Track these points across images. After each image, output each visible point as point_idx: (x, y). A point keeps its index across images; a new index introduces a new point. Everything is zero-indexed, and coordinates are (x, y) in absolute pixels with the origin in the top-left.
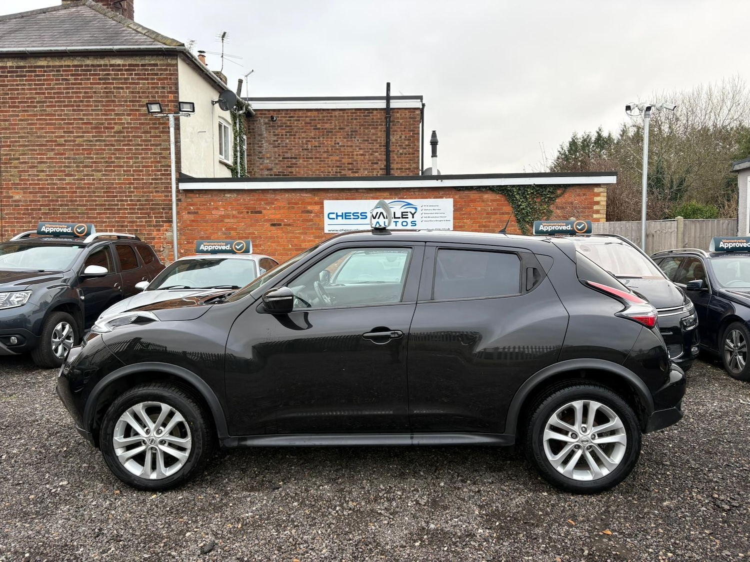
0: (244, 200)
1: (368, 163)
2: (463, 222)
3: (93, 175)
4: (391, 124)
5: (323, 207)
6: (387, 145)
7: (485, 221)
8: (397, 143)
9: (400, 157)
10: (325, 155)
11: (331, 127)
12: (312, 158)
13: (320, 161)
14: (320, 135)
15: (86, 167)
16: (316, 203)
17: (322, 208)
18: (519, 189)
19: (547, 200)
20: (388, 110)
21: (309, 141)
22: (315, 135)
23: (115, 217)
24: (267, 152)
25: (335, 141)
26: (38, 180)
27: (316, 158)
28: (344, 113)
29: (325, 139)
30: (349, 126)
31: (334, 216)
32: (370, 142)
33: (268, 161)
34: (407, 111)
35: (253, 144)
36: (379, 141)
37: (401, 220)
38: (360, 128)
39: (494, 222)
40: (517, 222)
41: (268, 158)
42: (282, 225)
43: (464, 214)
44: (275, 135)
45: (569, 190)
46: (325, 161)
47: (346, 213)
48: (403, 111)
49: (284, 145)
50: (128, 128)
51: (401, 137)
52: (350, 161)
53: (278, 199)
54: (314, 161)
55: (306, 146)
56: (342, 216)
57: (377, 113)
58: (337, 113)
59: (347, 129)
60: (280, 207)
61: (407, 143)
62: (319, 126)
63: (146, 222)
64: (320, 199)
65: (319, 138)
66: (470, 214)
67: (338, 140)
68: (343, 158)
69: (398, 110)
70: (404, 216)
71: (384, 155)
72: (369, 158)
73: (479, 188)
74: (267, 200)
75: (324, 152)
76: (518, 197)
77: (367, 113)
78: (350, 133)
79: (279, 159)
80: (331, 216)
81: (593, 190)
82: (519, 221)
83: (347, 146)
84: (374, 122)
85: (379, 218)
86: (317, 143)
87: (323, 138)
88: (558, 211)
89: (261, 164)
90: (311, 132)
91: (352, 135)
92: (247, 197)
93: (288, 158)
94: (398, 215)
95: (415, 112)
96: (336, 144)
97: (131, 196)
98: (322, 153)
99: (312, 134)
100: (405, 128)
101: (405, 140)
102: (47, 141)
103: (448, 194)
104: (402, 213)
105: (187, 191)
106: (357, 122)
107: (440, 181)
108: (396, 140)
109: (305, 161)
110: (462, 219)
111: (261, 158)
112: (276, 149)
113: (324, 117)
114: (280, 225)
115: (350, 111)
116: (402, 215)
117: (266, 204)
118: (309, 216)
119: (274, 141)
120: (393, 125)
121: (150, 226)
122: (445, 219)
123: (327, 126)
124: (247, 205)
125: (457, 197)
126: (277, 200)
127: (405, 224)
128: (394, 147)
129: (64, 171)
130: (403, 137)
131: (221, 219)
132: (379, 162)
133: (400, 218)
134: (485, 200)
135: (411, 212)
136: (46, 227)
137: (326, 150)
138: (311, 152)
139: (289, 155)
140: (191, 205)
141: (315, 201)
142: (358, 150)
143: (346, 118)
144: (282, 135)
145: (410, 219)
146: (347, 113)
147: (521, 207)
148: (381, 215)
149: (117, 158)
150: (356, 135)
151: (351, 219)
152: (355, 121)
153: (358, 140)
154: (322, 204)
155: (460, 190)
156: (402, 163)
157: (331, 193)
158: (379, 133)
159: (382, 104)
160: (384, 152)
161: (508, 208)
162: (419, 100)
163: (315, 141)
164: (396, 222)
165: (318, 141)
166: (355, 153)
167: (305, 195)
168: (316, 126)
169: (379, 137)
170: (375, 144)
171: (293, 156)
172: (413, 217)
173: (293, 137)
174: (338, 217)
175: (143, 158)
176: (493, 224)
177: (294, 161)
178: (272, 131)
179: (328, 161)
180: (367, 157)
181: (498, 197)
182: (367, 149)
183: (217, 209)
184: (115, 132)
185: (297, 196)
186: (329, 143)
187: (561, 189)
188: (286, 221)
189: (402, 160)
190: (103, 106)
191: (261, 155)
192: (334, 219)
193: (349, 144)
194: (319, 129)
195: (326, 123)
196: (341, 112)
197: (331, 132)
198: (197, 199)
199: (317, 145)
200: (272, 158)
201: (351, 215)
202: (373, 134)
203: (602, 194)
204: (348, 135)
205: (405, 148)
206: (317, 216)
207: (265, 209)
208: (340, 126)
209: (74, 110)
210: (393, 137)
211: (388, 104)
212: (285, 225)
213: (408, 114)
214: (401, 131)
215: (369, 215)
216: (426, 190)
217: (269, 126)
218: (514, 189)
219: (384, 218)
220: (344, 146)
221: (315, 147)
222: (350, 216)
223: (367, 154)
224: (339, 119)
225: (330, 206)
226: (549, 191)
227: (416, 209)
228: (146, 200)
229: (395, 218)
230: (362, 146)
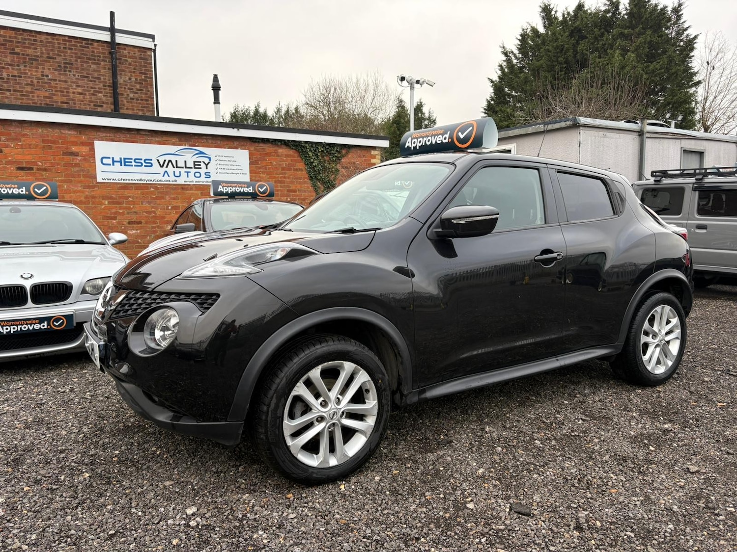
1: (89, 105)
2: (260, 177)
4: (117, 61)
5: (94, 149)
6: (114, 85)
7: (281, 177)
8: (126, 85)
9: (131, 102)
10: (29, 88)
11: (35, 54)
12: (9, 90)
13: (22, 95)
14: (19, 62)
16: (83, 144)
17: (92, 149)
18: (312, 146)
19: (334, 159)
20: (112, 44)
22: (12, 61)
25: (43, 72)
27: (15, 91)
28: (53, 39)
29: (28, 68)
30: (61, 55)
31: (110, 161)
32: (91, 79)
34: (136, 50)
36: (102, 80)
37: (193, 171)
38: (76, 61)
39: (289, 178)
40: (310, 180)
42: (35, 169)
43: (260, 168)
45: (353, 150)
46: (28, 96)
47: (125, 159)
48: (132, 49)
51: (130, 79)
52: (65, 99)
53: (27, 135)
54: (12, 95)
56: (120, 161)
57: (98, 45)
58: (43, 37)
59: (58, 59)
60: (30, 145)
61: (138, 86)
62: (17, 50)
64: (89, 138)
65: (18, 66)
66: (266, 168)
67: (46, 72)
68: (54, 95)
69: (125, 47)
70: (196, 165)
71: (111, 97)
72: (91, 98)
73: (275, 142)
74: (9, 134)
75: (27, 84)
76: (310, 154)
77: (85, 44)
78: (63, 65)
80: (105, 161)
81: (370, 152)
82: (311, 178)
83: (60, 81)
84: (95, 56)
85: (167, 167)
86: (16, 72)
87: (25, 66)
88: (344, 170)
90: (6, 57)
91: (65, 67)
94: (190, 164)
95: (146, 52)
96: (43, 76)
98: (23, 85)
99: (8, 60)
100: (135, 69)
101: (135, 83)
103: (243, 145)
104: (194, 162)
106: (72, 53)
107: (236, 130)
108: (124, 81)
110: (259, 173)
113: (25, 39)
114: (31, 169)
115: (61, 38)
116: (195, 165)
117: (8, 140)
118: (73, 159)
120: (120, 63)
122: (242, 172)
123: (30, 51)
125: (252, 149)
126: (24, 135)
127: (197, 175)
128: (123, 89)
130: (133, 79)
132: (104, 105)
133: (192, 168)
134: (280, 154)
135: (204, 162)
137: (30, 83)
138: (6, 82)
141: (81, 141)
142: (74, 87)
143: (56, 45)
145: (203, 170)
146: (57, 40)
147: (314, 164)
148: (170, 163)
150: (71, 68)
151: (132, 166)
152: (69, 51)
153: (74, 75)
154: (93, 145)
155: (255, 142)
156: (133, 109)
157: (102, 132)
158: (102, 71)
159: (105, 37)
160: (110, 93)
161: (301, 165)
162: (151, 40)
163: (13, 69)
164: (188, 172)
165: (17, 69)
166: (71, 90)
167: (67, 132)
168: (13, 49)
169: (103, 75)
170: (97, 83)
172: (207, 168)
174: (115, 163)
176: (288, 180)
179: (33, 96)
180: (88, 97)
181: (291, 152)
182: (87, 87)
185: (56, 132)
186: (34, 73)
187: (345, 149)
188: (40, 164)
189: (133, 106)
192: (110, 165)
193: (63, 78)
194: (18, 54)
195: (29, 48)
196: (49, 37)
197: (37, 60)
199: (17, 74)
201: (133, 161)
202: (94, 71)
203: (377, 157)
204: (60, 66)
205: (137, 93)
206: (85, 160)
207: (7, 146)
208: (49, 54)
210: (121, 78)
211: (113, 37)
212: (38, 169)
213: (138, 54)
214: (130, 72)
215: (155, 162)
216: (220, 138)
218: (307, 145)
219: (174, 167)
220: (55, 80)
221: (13, 76)
222: (131, 162)
223: (87, 93)
224: (46, 46)
225: (102, 148)
226: (337, 151)
227: (210, 159)
229: (186, 167)
230: (80, 83)
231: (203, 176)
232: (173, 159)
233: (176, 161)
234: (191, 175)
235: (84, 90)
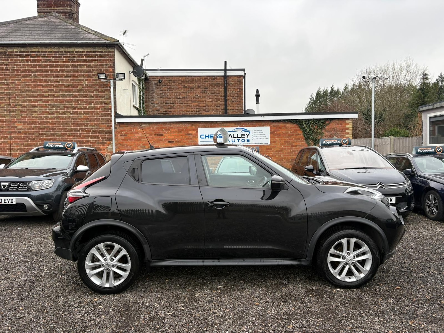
0: (153, 128)
1: (214, 107)
2: (276, 140)
3: (65, 114)
4: (227, 84)
5: (198, 131)
6: (225, 96)
7: (287, 139)
8: (231, 95)
9: (233, 103)
10: (190, 102)
11: (193, 86)
12: (182, 104)
13: (187, 105)
14: (186, 91)
15: (61, 109)
16: (194, 130)
17: (197, 132)
18: (306, 121)
19: (321, 127)
20: (225, 77)
21: (181, 94)
22: (184, 90)
23: (78, 138)
24: (156, 100)
25: (196, 94)
26: (33, 117)
27: (185, 104)
28: (200, 78)
29: (190, 93)
30: (203, 85)
31: (204, 137)
32: (215, 94)
33: (157, 105)
34: (236, 77)
35: (148, 95)
36: (220, 94)
37: (241, 139)
38: (210, 87)
39: (292, 139)
40: (305, 139)
41: (157, 104)
42: (175, 142)
43: (276, 135)
44: (161, 91)
45: (334, 121)
46: (190, 105)
47: (210, 135)
48: (234, 77)
49: (166, 96)
50: (86, 87)
51: (233, 92)
52: (204, 105)
53: (172, 127)
55: (179, 97)
56: (208, 136)
57: (219, 78)
58: (196, 78)
59: (202, 87)
60: (173, 132)
61: (236, 95)
62: (186, 85)
63: (96, 141)
64: (196, 127)
65: (186, 92)
66: (279, 135)
67: (197, 93)
68: (200, 104)
69: (231, 77)
70: (243, 136)
71: (224, 102)
72: (215, 103)
73: (284, 121)
74: (166, 128)
75: (189, 100)
76: (305, 125)
77: (214, 78)
78: (204, 90)
79: (164, 104)
80: (202, 137)
81: (345, 121)
82: (306, 139)
83: (202, 97)
84: (217, 83)
86: (185, 95)
87: (189, 92)
88: (327, 133)
89: (153, 107)
90: (182, 89)
91: (205, 90)
92: (154, 127)
93: (169, 104)
94: (240, 136)
95: (240, 78)
96: (196, 95)
97: (87, 126)
99: (182, 90)
100: (235, 87)
101: (235, 93)
102: (38, 95)
103: (267, 124)
104: (242, 134)
105: (120, 123)
106: (208, 83)
107: (262, 117)
108: (230, 93)
109: (178, 105)
110: (275, 138)
111: (153, 104)
112: (162, 99)
113: (189, 80)
114: (173, 142)
115: (204, 77)
117: (165, 130)
118: (189, 137)
119: (161, 94)
120: (228, 85)
121: (99, 143)
122: (266, 138)
123: (191, 85)
124: (154, 131)
125: (272, 126)
127: (243, 141)
128: (229, 97)
129: (48, 112)
130: (234, 92)
131: (140, 139)
132: (221, 106)
134: (287, 127)
135: (247, 134)
136: (49, 144)
137: (190, 99)
138: (182, 100)
139: (169, 102)
140: (123, 131)
141: (193, 128)
142: (208, 99)
143: (202, 81)
144: (165, 91)
145: (246, 138)
146: (202, 78)
147: (307, 131)
149: (79, 105)
150: (207, 90)
152: (207, 83)
153: (209, 94)
154: (197, 130)
155: (273, 122)
156: (233, 106)
157: (202, 124)
158: (220, 90)
159: (222, 73)
160: (223, 100)
161: (300, 132)
162: (243, 71)
163: (184, 94)
164: (238, 140)
165: (186, 94)
166: (207, 101)
167: (187, 125)
168: (185, 85)
169: (221, 92)
170: (218, 96)
171: (172, 103)
172: (248, 137)
173: (171, 92)
174: (206, 137)
175: (94, 104)
176: (291, 140)
177: (172, 105)
178: (159, 88)
179: (191, 105)
180: (214, 103)
181: (294, 125)
182: (214, 98)
183: (137, 133)
184: (78, 90)
185: (183, 126)
186: (192, 95)
187: (328, 121)
188: (177, 139)
189: (233, 105)
190: (71, 75)
191: (153, 102)
192: (204, 138)
193: (204, 95)
194: (186, 87)
195: (191, 84)
196: (199, 78)
197: (193, 89)
198: (126, 128)
199: (185, 96)
200: (160, 104)
202: (217, 90)
203: (350, 124)
204: (203, 90)
205: (235, 98)
206: (194, 137)
207: (165, 133)
208: (198, 85)
209: (54, 77)
210: (228, 92)
211: (225, 73)
213: (236, 79)
214: (233, 88)
216: (255, 122)
217: (158, 86)
218: (303, 121)
220: (201, 97)
221: (184, 97)
222: (213, 136)
223: (214, 101)
224: (198, 82)
225: (202, 131)
226: (322, 122)
227: (249, 132)
228: (96, 128)
229: (238, 137)
230: (211, 97)
231: (246, 141)
232: (232, 133)
233: (233, 135)
234: (240, 141)
235: (213, 100)
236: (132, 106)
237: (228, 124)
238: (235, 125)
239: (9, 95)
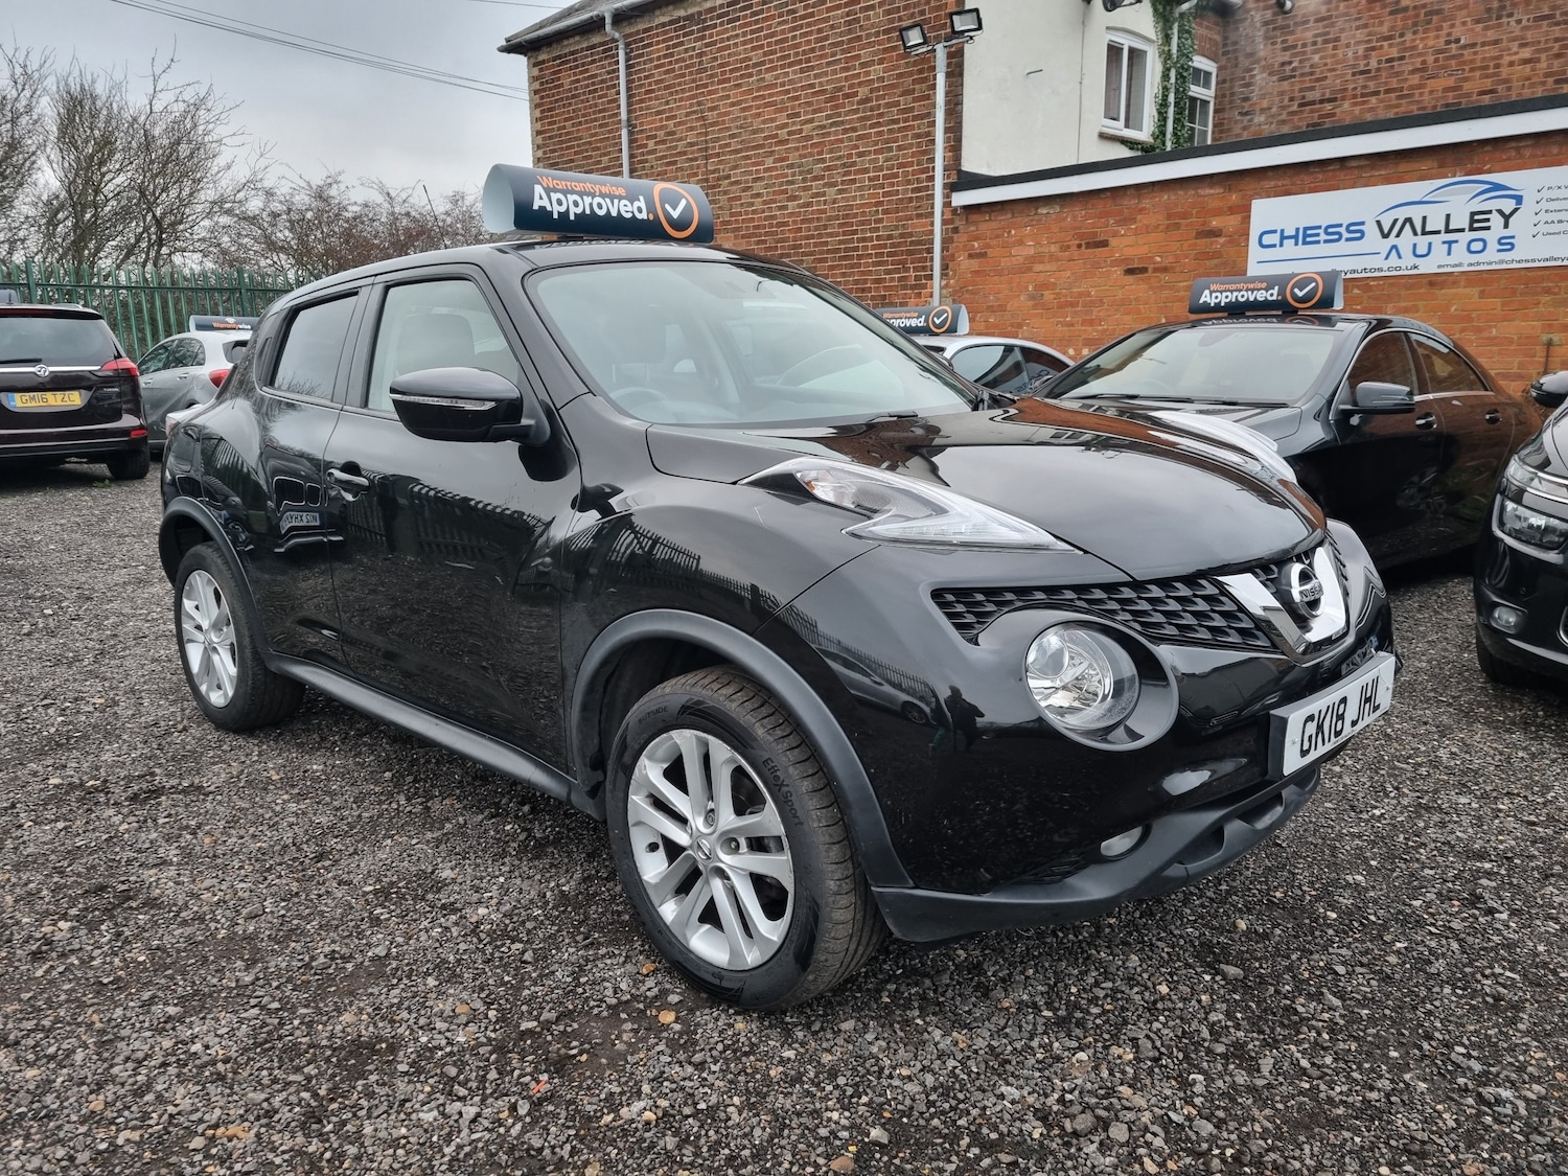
0: (1074, 218)
1: (1544, 83)
3: (824, 194)
5: (1249, 217)
10: (1415, 79)
12: (1377, 93)
13: (1400, 97)
14: (1405, 26)
15: (816, 178)
16: (1232, 210)
17: (1247, 219)
21: (1373, 49)
22: (1392, 28)
23: (853, 274)
24: (1263, 97)
26: (754, 212)
27: (1387, 91)
29: (1421, 35)
31: (1274, 239)
33: (1262, 118)
35: (1232, 80)
37: (1466, 237)
41: (1263, 110)
42: (1150, 270)
44: (1285, 49)
46: (1412, 95)
47: (1306, 229)
49: (1307, 70)
50: (878, 89)
52: (1488, 84)
53: (1144, 209)
54: (1382, 101)
55: (1362, 63)
56: (1296, 237)
60: (1147, 227)
63: (900, 279)
64: (1244, 196)
65: (1402, 35)
67: (1457, 32)
68: (1466, 79)
70: (1477, 221)
72: (1550, 66)
74: (1121, 212)
75: (1413, 72)
79: (1291, 109)
80: (1267, 240)
83: (1484, 44)
85: (1398, 236)
86: (1395, 50)
87: (1415, 33)
89: (1244, 128)
90: (1381, 24)
91: (1501, 8)
92: (1079, 212)
93: (1313, 103)
94: (1460, 220)
96: (1448, 42)
97: (877, 229)
98: (1406, 76)
99: (1384, 30)
102: (766, 138)
104: (1473, 214)
105: (970, 209)
109: (1355, 104)
111: (1246, 114)
112: (1286, 85)
114: (1144, 270)
116: (1472, 221)
117: (1119, 223)
118: (1212, 244)
119: (1283, 64)
121: (904, 287)
124: (1080, 228)
126: (1141, 211)
127: (1477, 246)
129: (785, 192)
131: (1026, 268)
133: (1462, 230)
135: (1500, 212)
137: (1419, 66)
138: (1375, 78)
139: (1315, 95)
140: (976, 239)
141: (1230, 204)
142: (1515, 49)
144: (1304, 45)
145: (1496, 232)
148: (1408, 225)
149: (860, 155)
151: (1318, 242)
153: (1519, 22)
154: (1247, 209)
157: (1271, 178)
163: (1390, 46)
164: (1450, 243)
165: (1399, 44)
166: (1507, 59)
167: (1208, 191)
171: (1327, 96)
172: (1506, 226)
173: (1331, 45)
174: (1286, 242)
175: (900, 148)
177: (1328, 106)
178: (1279, 40)
179: (1421, 94)
180: (1544, 65)
182: (1546, 41)
183: (1021, 243)
184: (859, 103)
185: (1190, 195)
186: (1431, 43)
188: (1158, 259)
190: (844, 51)
191: (1246, 105)
193: (1491, 35)
197: (1441, 11)
198: (987, 225)
199: (1396, 55)
200: (1274, 110)
201: (1321, 231)
204: (1489, 10)
206: (1230, 242)
207: (1115, 235)
209: (802, 71)
212: (1156, 270)
215: (1371, 230)
217: (1274, 29)
219: (1415, 234)
220: (1473, 45)
221: (1388, 61)
222: (1318, 235)
223: (1543, 56)
225: (1268, 212)
227: (1519, 199)
228: (902, 236)
229: (1448, 231)
230: (1530, 36)
231: (1493, 245)
232: (1416, 213)
233: (1424, 218)
234: (1459, 250)
235: (1539, 51)
236: (1096, 136)
237: (1403, 167)
238: (1440, 167)
239: (706, 149)
